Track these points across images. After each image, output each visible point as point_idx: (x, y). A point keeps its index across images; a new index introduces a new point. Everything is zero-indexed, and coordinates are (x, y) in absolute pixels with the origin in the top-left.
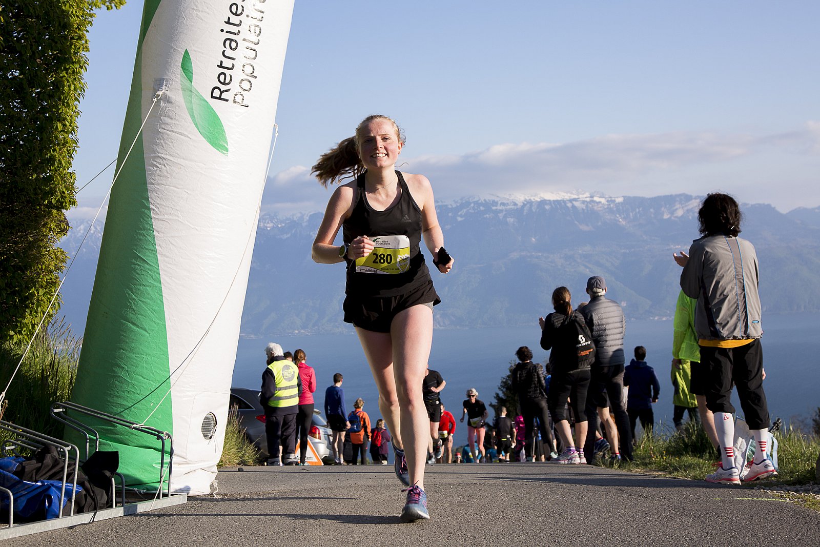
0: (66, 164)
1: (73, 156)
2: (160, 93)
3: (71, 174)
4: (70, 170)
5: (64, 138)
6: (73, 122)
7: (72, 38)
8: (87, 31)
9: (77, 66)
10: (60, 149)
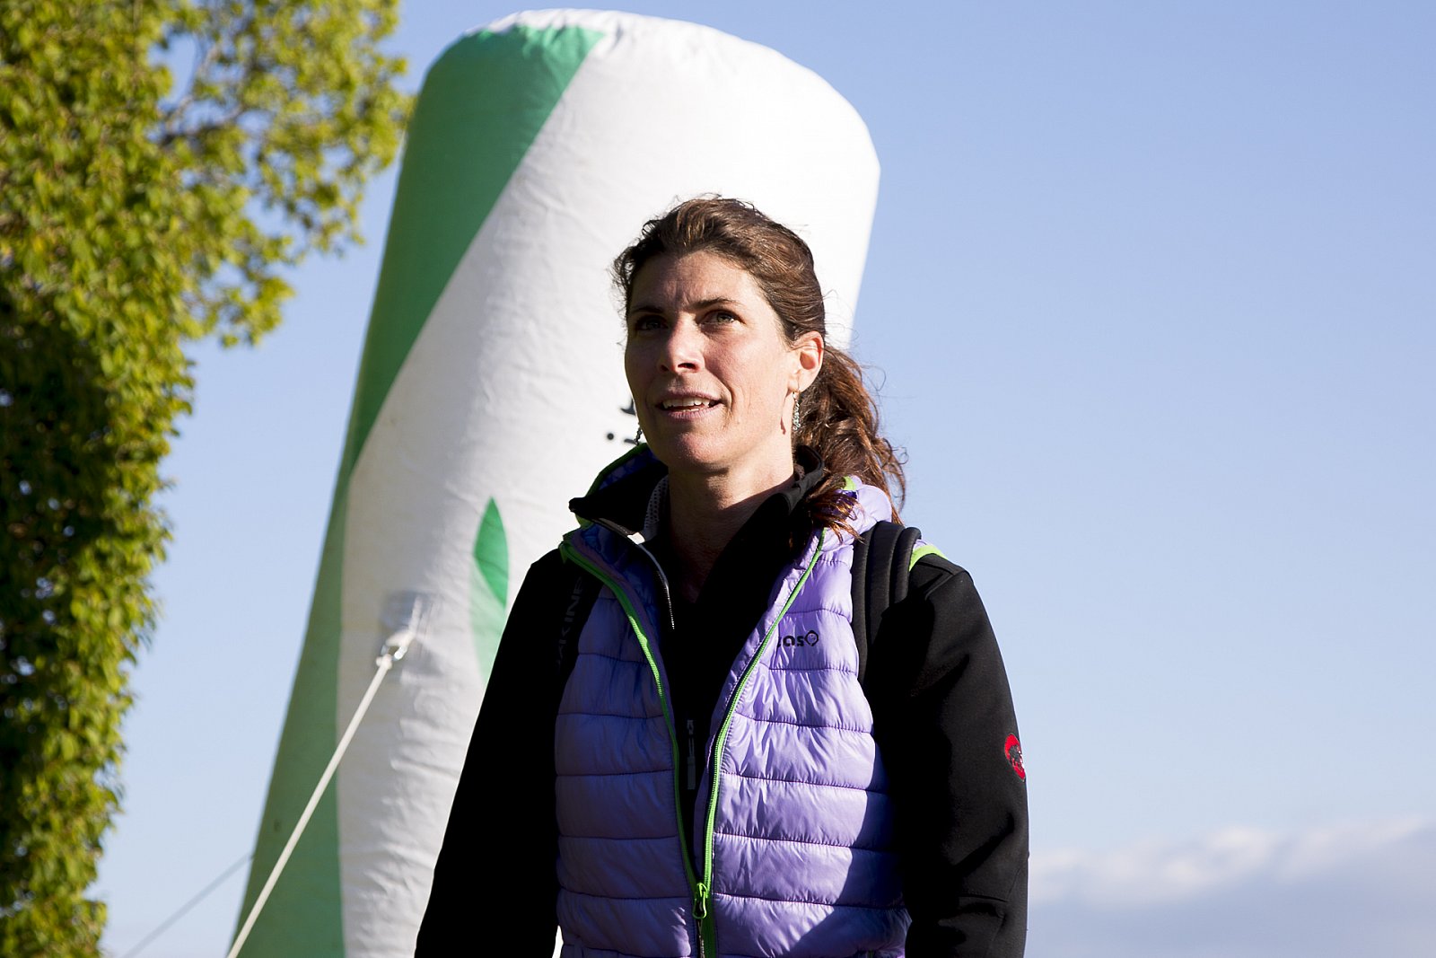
0: (81, 874)
1: (102, 842)
2: (403, 640)
3: (93, 906)
4: (92, 893)
5: (80, 786)
6: (114, 726)
7: (127, 457)
8: (176, 433)
9: (137, 546)
10: (65, 822)
